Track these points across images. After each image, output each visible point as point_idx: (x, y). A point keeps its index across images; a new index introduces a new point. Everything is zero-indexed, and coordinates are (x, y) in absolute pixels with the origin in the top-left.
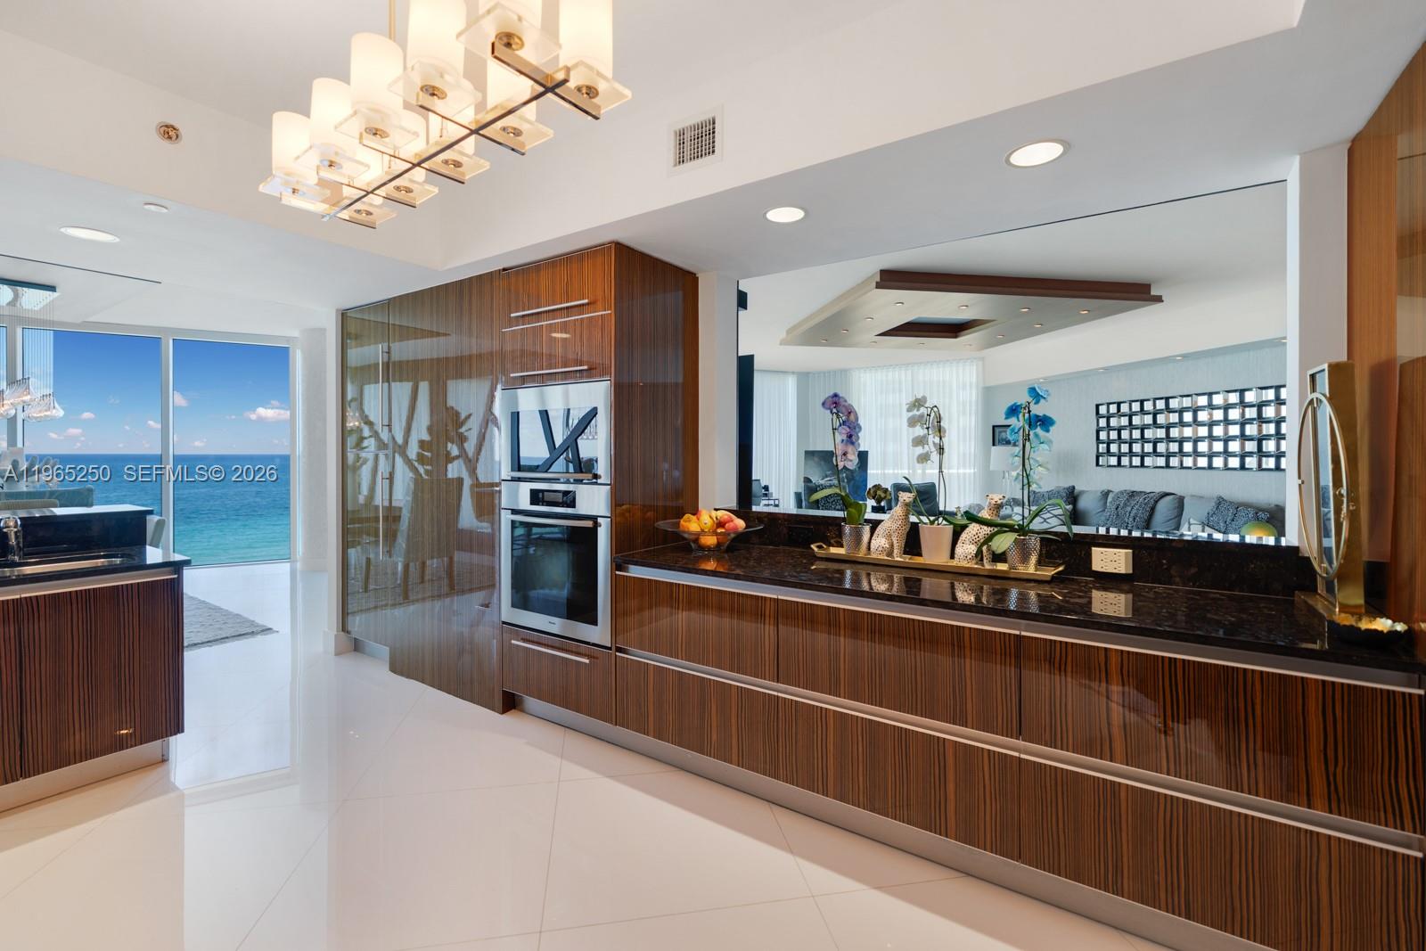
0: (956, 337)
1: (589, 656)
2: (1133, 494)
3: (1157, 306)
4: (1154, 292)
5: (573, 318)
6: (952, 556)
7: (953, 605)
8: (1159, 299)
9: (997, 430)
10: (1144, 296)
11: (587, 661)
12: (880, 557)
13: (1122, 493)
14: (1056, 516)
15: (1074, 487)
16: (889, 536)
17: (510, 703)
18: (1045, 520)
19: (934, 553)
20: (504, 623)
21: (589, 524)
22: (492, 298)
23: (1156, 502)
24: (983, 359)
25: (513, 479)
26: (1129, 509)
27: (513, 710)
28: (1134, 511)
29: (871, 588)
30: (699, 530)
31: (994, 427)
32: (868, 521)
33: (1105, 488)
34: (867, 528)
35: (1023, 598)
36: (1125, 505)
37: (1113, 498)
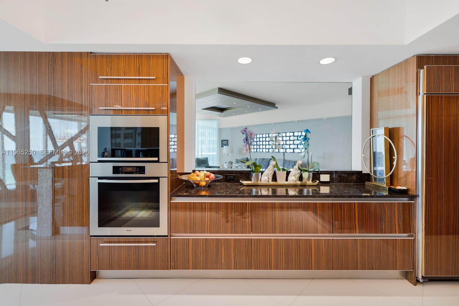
0: (222, 112)
1: (154, 242)
2: (263, 159)
3: (277, 109)
4: (276, 106)
5: (143, 85)
6: (287, 180)
7: (287, 196)
8: (277, 108)
9: (223, 141)
10: (274, 106)
11: (154, 244)
12: (266, 183)
13: (261, 159)
14: (244, 166)
15: (248, 158)
16: (268, 175)
17: (94, 276)
18: (242, 167)
19: (281, 180)
20: (91, 236)
21: (156, 181)
22: (82, 66)
23: (269, 161)
24: (219, 120)
25: (99, 161)
26: (263, 163)
27: (95, 280)
28: (264, 164)
29: (261, 194)
30: (200, 180)
31: (222, 140)
32: (260, 172)
33: (256, 158)
34: (260, 174)
35: (308, 191)
36: (262, 162)
37: (258, 160)
